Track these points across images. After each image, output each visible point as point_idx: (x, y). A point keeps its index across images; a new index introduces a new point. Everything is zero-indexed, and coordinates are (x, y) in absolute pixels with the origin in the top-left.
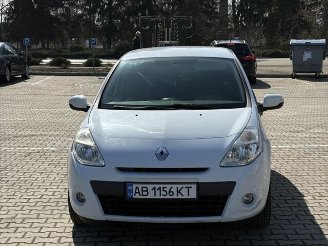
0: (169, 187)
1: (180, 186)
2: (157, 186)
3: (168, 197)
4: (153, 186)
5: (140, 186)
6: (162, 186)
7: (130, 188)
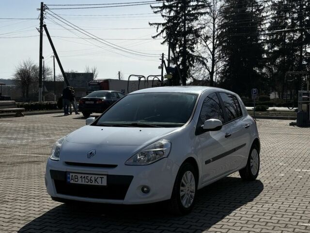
0: (90, 176)
1: (97, 176)
2: (83, 176)
3: (89, 183)
4: (81, 175)
5: (74, 175)
6: (86, 175)
7: (68, 176)
